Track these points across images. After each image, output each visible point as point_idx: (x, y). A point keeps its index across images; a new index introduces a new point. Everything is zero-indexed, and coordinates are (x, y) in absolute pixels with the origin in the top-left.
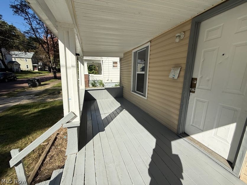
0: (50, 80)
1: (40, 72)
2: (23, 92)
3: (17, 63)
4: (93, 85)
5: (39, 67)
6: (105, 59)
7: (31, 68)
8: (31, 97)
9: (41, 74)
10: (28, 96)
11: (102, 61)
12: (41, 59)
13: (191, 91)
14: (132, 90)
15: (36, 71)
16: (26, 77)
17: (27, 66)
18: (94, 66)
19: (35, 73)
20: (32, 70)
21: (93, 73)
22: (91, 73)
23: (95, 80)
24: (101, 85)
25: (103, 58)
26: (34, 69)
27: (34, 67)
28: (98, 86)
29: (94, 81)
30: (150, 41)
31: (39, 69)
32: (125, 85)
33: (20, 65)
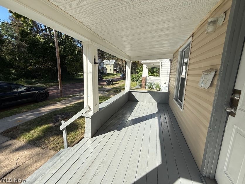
0: (120, 80)
1: (117, 74)
2: (101, 88)
3: (105, 68)
4: (149, 88)
5: (117, 71)
6: (165, 61)
7: (112, 71)
8: (103, 92)
9: (117, 76)
10: (103, 91)
11: (162, 63)
12: (119, 64)
13: (229, 113)
14: (174, 97)
15: (115, 73)
16: (108, 78)
17: (111, 70)
18: (156, 69)
19: (114, 75)
20: (113, 72)
21: (154, 76)
22: (152, 76)
23: (152, 82)
24: (157, 88)
25: (163, 60)
26: (114, 72)
27: (114, 70)
28: (154, 88)
29: (151, 84)
30: (192, 36)
31: (117, 72)
32: (171, 91)
33: (107, 69)
